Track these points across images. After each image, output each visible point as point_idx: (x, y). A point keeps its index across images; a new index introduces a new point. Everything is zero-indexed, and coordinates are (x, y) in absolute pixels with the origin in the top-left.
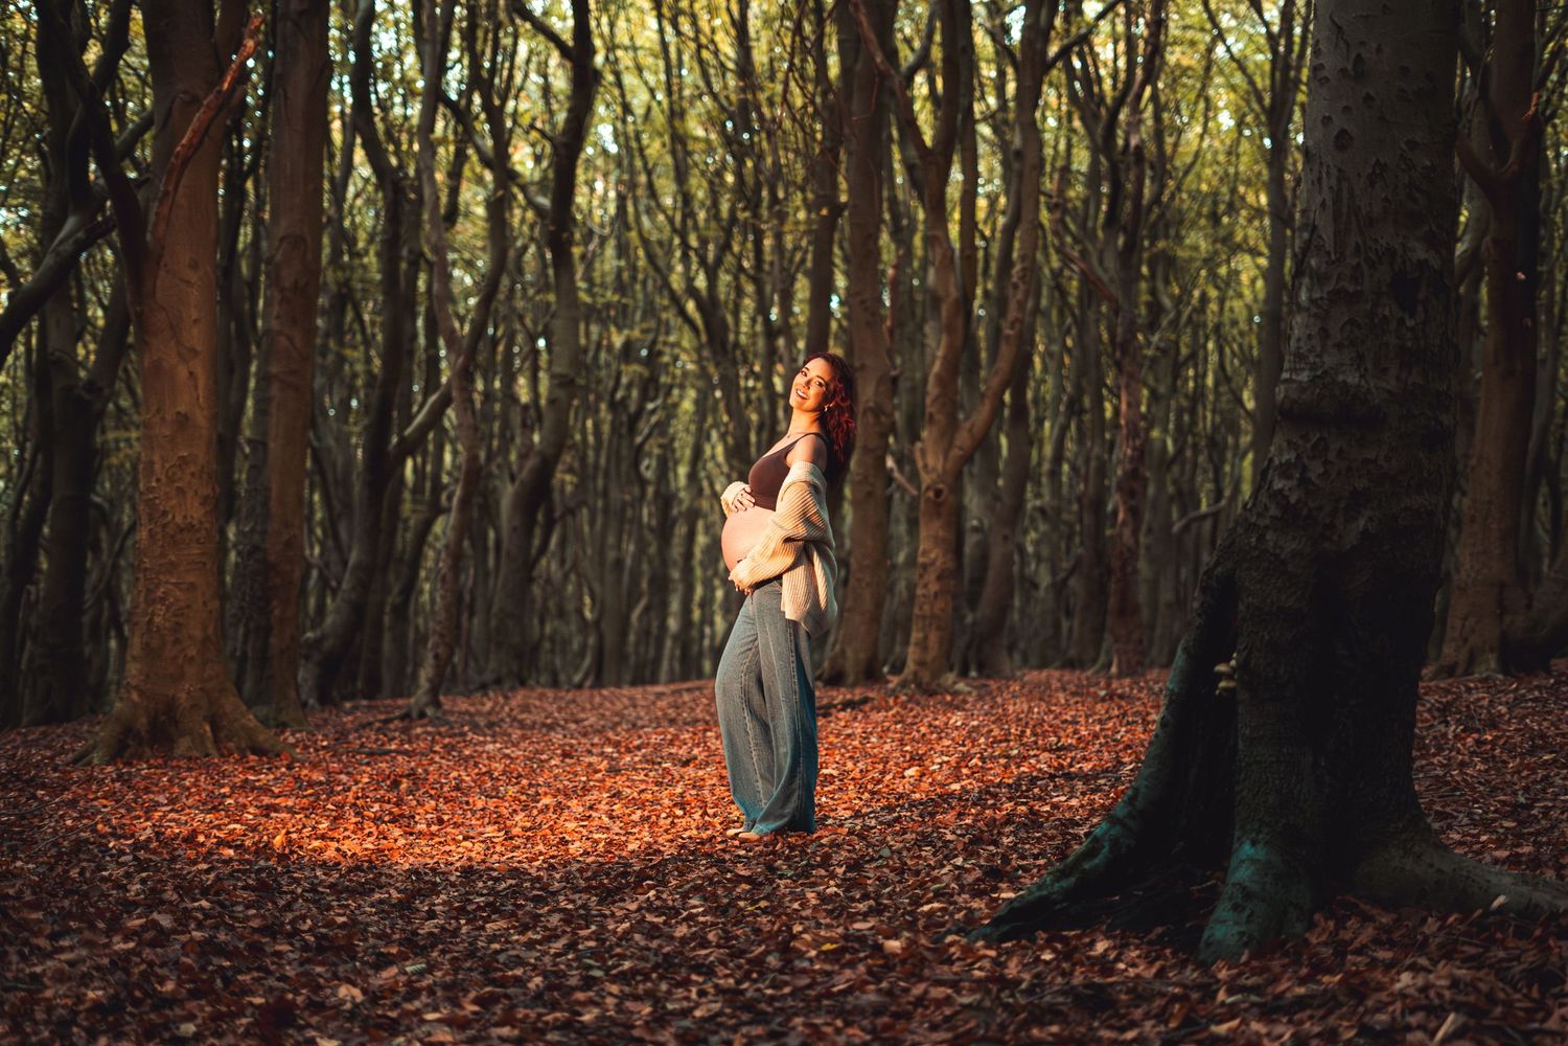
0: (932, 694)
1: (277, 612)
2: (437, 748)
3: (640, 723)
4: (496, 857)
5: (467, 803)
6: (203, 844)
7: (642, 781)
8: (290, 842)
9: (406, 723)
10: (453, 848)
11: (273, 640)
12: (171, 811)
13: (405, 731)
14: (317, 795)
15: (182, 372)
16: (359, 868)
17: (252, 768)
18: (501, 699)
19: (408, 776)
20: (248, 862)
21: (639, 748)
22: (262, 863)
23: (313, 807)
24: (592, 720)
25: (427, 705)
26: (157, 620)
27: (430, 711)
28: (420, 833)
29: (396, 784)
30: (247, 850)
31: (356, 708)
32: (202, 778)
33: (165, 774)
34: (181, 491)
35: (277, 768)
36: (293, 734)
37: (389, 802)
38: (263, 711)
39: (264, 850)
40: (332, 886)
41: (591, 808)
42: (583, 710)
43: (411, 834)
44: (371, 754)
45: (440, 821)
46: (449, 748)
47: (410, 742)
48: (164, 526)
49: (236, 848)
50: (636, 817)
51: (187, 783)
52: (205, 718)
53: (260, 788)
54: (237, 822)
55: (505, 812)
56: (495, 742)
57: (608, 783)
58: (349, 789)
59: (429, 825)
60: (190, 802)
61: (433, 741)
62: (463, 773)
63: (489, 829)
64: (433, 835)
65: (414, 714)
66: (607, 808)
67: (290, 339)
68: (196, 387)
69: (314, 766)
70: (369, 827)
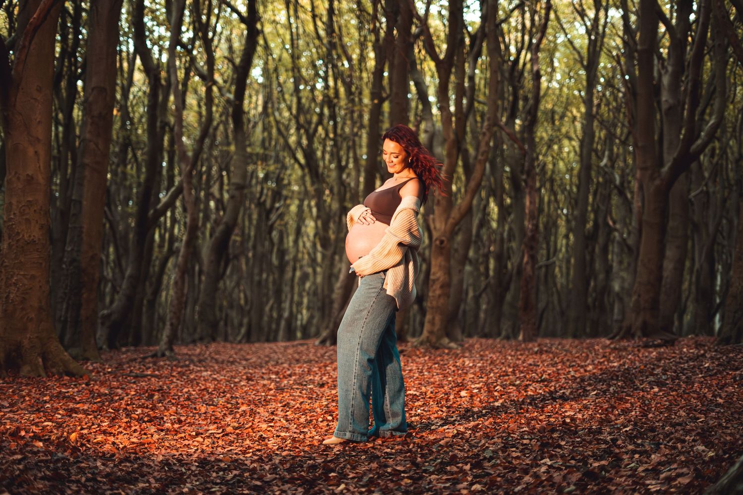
0: (437, 348)
1: (85, 296)
2: (174, 374)
3: (280, 361)
4: (219, 449)
5: (195, 409)
6: (23, 437)
7: (299, 396)
8: (82, 436)
9: (155, 359)
10: (191, 442)
11: (83, 312)
12: (11, 411)
13: (155, 363)
14: (103, 402)
15: (31, 151)
16: (127, 459)
17: (65, 384)
18: (204, 348)
19: (158, 391)
20: (51, 453)
21: (290, 376)
22: (60, 455)
23: (100, 410)
24: (254, 359)
25: (166, 349)
26: (12, 296)
27: (167, 353)
28: (168, 430)
29: (151, 396)
30: (52, 443)
31: (128, 351)
32: (33, 390)
33: (12, 387)
34: (28, 221)
35: (80, 384)
36: (92, 364)
37: (147, 408)
38: (74, 351)
39: (63, 444)
40: (108, 475)
41: (272, 413)
42: (248, 354)
43: (162, 430)
44: (136, 377)
45: (180, 422)
46: (181, 374)
47: (158, 370)
48: (18, 241)
49: (45, 441)
50: (302, 420)
51: (24, 393)
52: (39, 355)
53: (69, 397)
54: (50, 420)
55: (219, 415)
56: (207, 371)
57: (279, 398)
58: (123, 399)
59: (173, 424)
60: (22, 406)
61: (172, 370)
62: (191, 390)
63: (212, 427)
64: (177, 432)
65: (159, 354)
66: (282, 414)
67: (97, 145)
68: (39, 160)
69: (102, 384)
70: (135, 426)
